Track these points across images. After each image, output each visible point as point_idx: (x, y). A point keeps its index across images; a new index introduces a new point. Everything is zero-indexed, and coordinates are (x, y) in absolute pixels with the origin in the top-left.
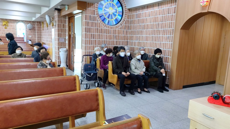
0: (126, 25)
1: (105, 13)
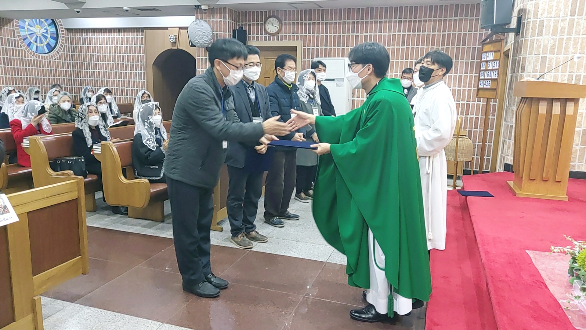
0: (66, 53)
1: (29, 34)
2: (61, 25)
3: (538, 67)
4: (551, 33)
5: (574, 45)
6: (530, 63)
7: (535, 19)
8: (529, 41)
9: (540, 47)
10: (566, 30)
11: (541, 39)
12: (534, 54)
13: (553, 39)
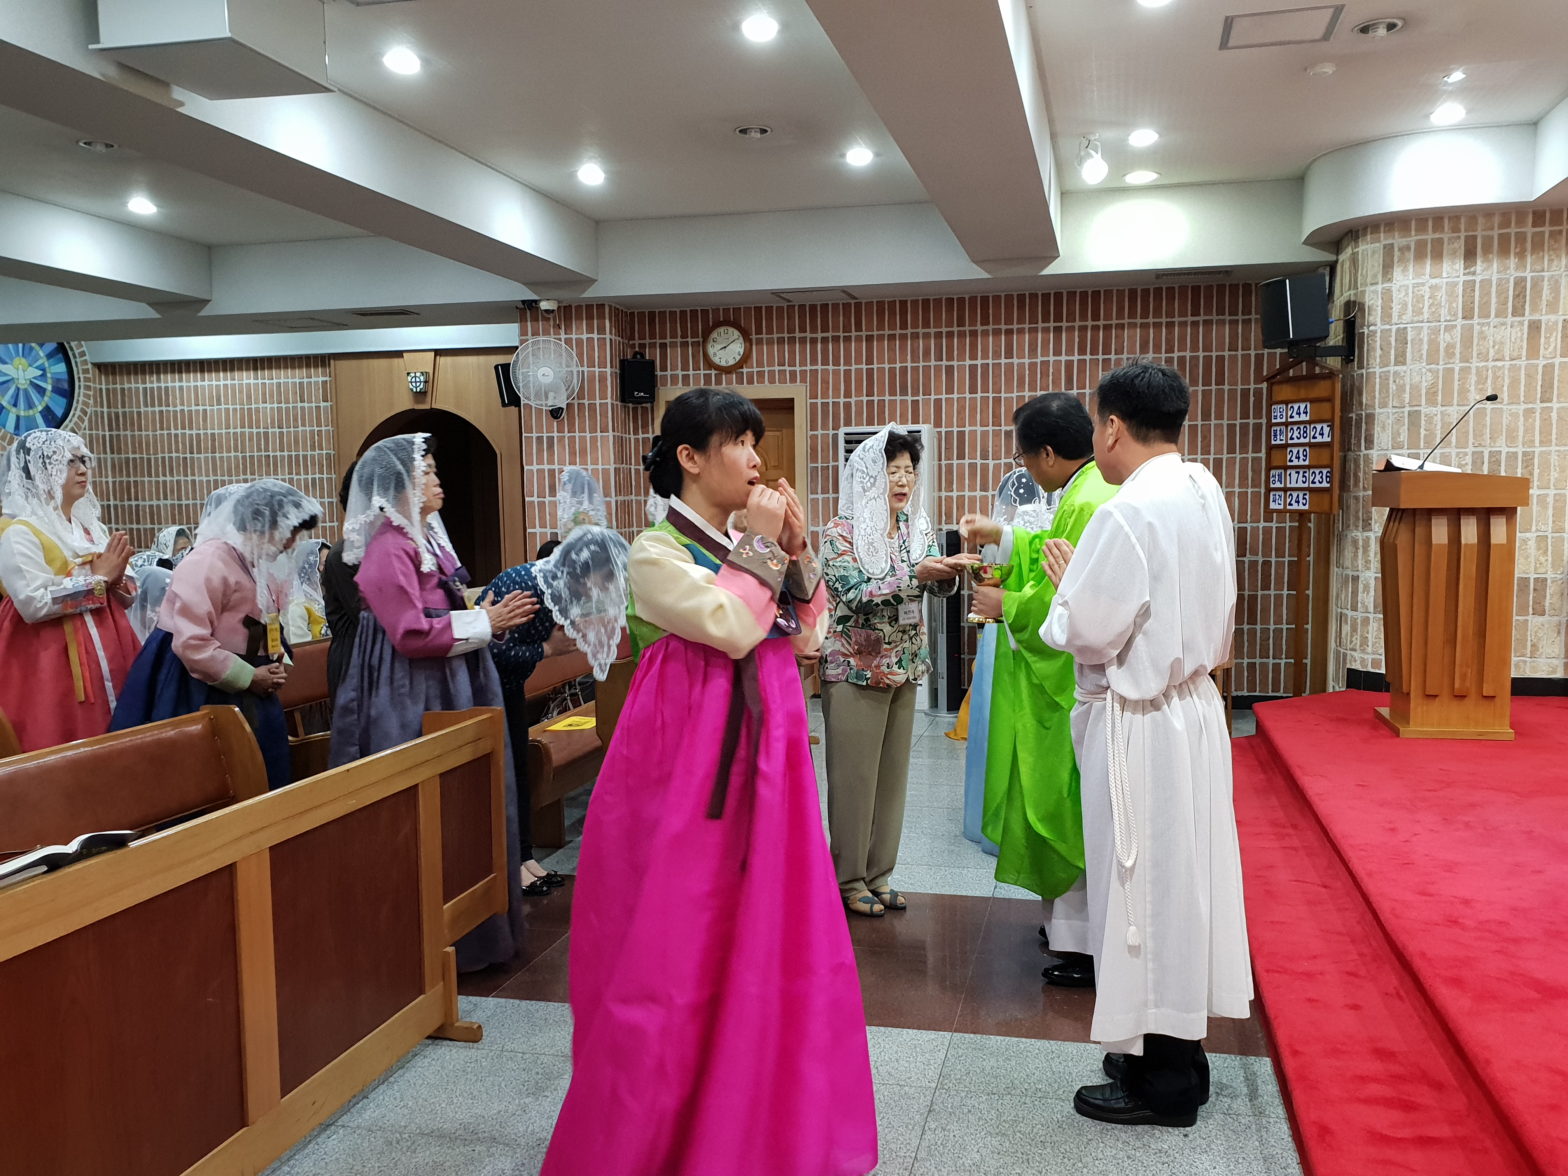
0: (94, 432)
2: (83, 354)
3: (1404, 437)
4: (1425, 356)
5: (1477, 383)
6: (1383, 428)
7: (1388, 327)
8: (1377, 376)
9: (1405, 391)
10: (1457, 351)
11: (1405, 372)
12: (1391, 405)
13: (1430, 370)
